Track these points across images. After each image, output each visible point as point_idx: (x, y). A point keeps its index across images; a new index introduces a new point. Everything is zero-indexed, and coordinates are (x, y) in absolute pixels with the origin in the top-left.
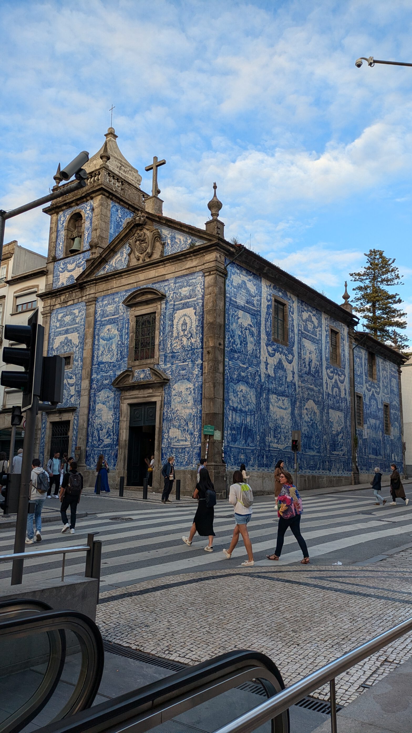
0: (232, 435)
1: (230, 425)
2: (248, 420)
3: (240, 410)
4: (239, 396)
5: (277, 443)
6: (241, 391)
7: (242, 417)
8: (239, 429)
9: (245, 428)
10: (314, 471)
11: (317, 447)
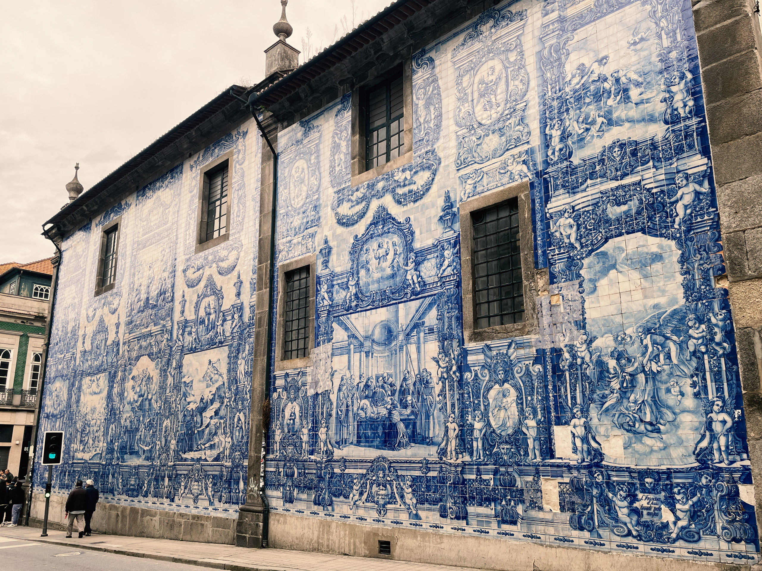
3: (52, 416)
4: (53, 398)
6: (55, 390)
10: (135, 499)
11: (146, 448)
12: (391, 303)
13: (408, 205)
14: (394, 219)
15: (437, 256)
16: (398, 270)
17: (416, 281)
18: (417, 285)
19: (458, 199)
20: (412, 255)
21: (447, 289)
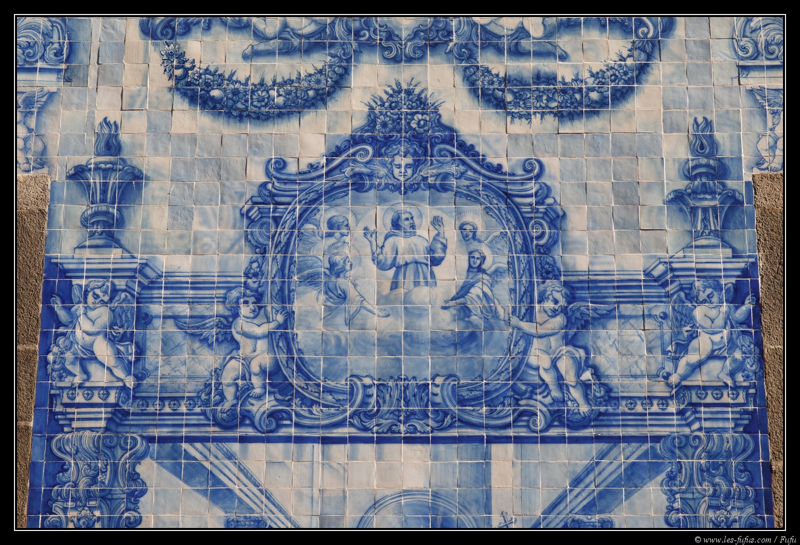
12: (454, 433)
13: (536, 120)
14: (468, 150)
15: (665, 316)
16: (490, 327)
17: (570, 378)
18: (576, 394)
19: (746, 157)
20: (555, 289)
21: (708, 431)
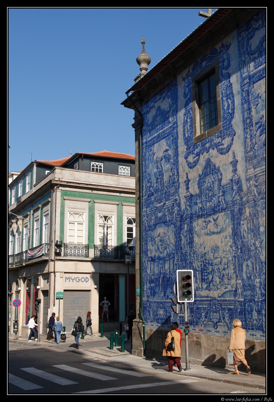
0: (151, 288)
1: (149, 278)
2: (167, 266)
3: (158, 259)
4: (157, 243)
5: (207, 288)
6: (158, 236)
7: (160, 266)
8: (157, 280)
9: (163, 277)
